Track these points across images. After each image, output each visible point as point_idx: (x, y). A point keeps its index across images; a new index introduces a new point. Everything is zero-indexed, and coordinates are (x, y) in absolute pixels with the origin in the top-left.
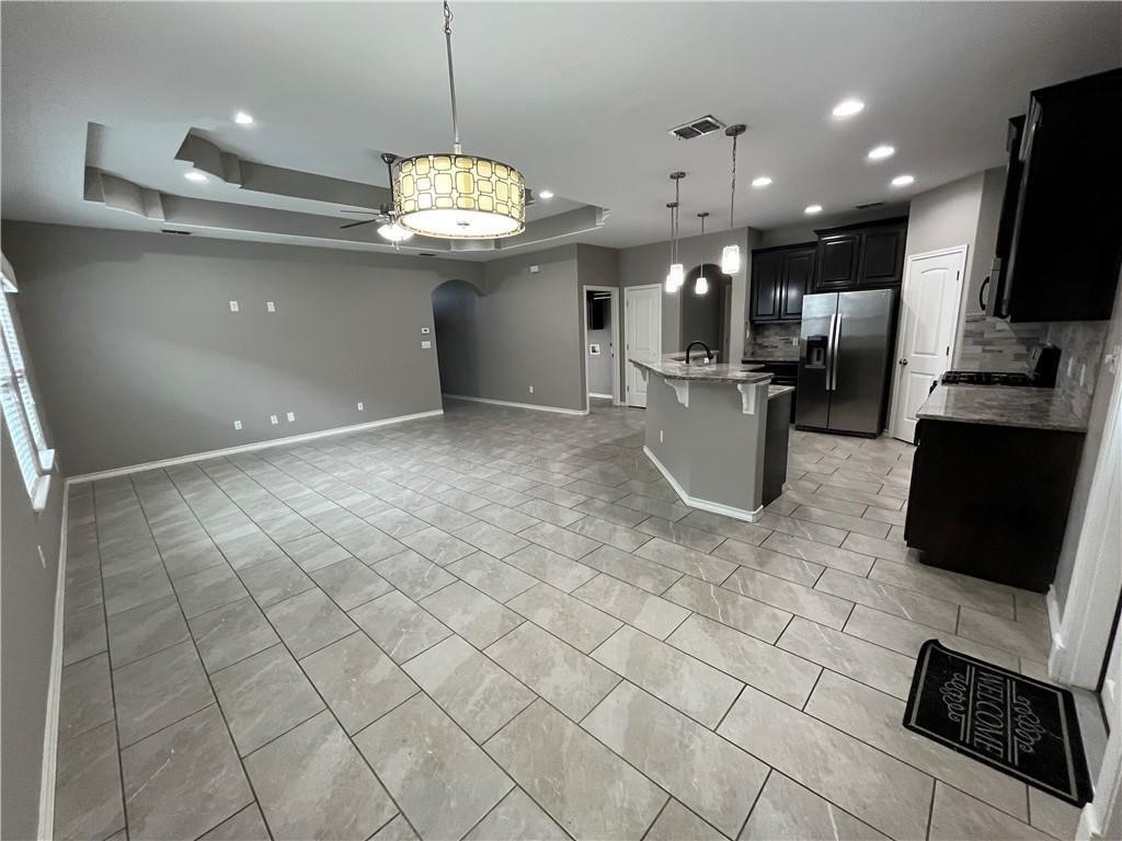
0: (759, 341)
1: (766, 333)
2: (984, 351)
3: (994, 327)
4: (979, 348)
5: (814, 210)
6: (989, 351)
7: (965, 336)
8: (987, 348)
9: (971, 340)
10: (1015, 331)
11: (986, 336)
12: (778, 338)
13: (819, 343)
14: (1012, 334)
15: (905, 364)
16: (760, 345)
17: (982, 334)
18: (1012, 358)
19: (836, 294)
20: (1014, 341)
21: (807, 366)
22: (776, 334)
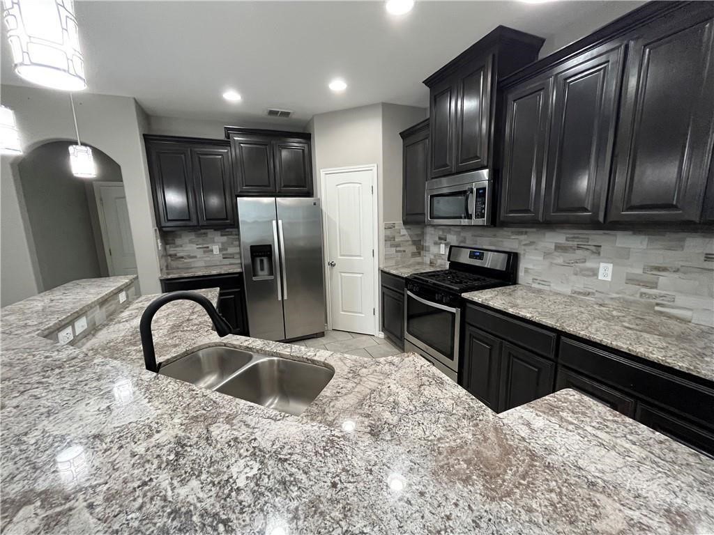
0: (172, 251)
1: (178, 241)
2: (397, 251)
3: (400, 233)
4: (394, 249)
5: (232, 96)
6: (400, 251)
7: (386, 241)
8: (398, 249)
9: (389, 243)
10: (410, 236)
11: (396, 240)
12: (195, 246)
13: (262, 251)
14: (409, 238)
15: (334, 265)
16: (174, 257)
17: (394, 238)
18: (410, 255)
19: (274, 198)
20: (410, 243)
21: (254, 279)
22: (191, 242)
